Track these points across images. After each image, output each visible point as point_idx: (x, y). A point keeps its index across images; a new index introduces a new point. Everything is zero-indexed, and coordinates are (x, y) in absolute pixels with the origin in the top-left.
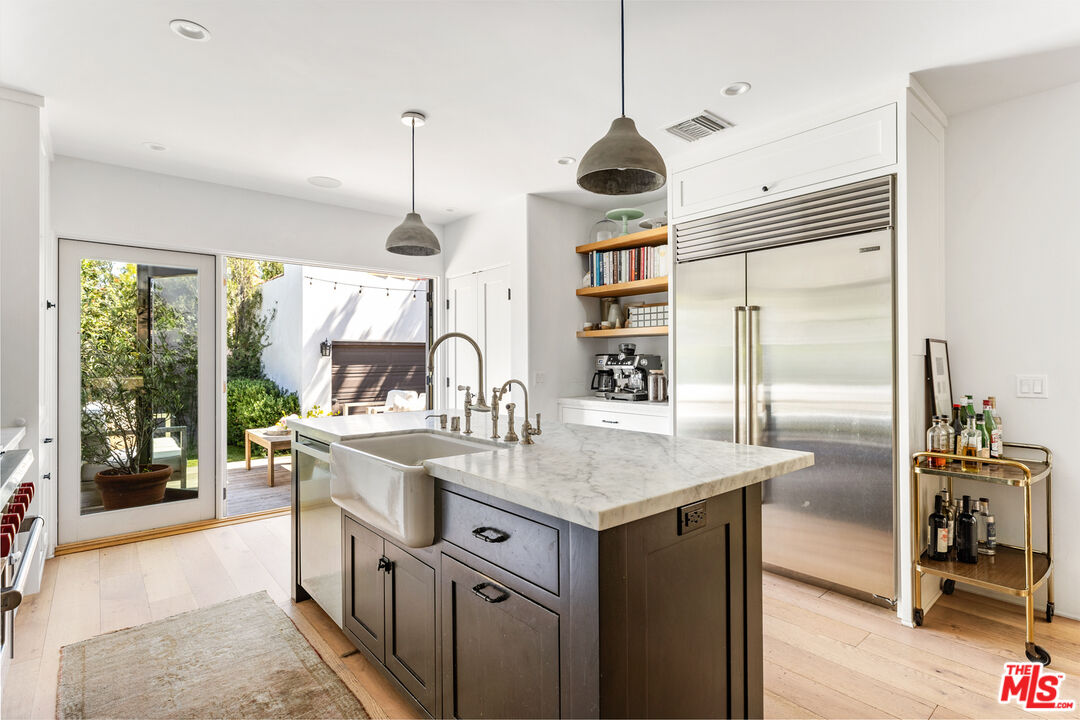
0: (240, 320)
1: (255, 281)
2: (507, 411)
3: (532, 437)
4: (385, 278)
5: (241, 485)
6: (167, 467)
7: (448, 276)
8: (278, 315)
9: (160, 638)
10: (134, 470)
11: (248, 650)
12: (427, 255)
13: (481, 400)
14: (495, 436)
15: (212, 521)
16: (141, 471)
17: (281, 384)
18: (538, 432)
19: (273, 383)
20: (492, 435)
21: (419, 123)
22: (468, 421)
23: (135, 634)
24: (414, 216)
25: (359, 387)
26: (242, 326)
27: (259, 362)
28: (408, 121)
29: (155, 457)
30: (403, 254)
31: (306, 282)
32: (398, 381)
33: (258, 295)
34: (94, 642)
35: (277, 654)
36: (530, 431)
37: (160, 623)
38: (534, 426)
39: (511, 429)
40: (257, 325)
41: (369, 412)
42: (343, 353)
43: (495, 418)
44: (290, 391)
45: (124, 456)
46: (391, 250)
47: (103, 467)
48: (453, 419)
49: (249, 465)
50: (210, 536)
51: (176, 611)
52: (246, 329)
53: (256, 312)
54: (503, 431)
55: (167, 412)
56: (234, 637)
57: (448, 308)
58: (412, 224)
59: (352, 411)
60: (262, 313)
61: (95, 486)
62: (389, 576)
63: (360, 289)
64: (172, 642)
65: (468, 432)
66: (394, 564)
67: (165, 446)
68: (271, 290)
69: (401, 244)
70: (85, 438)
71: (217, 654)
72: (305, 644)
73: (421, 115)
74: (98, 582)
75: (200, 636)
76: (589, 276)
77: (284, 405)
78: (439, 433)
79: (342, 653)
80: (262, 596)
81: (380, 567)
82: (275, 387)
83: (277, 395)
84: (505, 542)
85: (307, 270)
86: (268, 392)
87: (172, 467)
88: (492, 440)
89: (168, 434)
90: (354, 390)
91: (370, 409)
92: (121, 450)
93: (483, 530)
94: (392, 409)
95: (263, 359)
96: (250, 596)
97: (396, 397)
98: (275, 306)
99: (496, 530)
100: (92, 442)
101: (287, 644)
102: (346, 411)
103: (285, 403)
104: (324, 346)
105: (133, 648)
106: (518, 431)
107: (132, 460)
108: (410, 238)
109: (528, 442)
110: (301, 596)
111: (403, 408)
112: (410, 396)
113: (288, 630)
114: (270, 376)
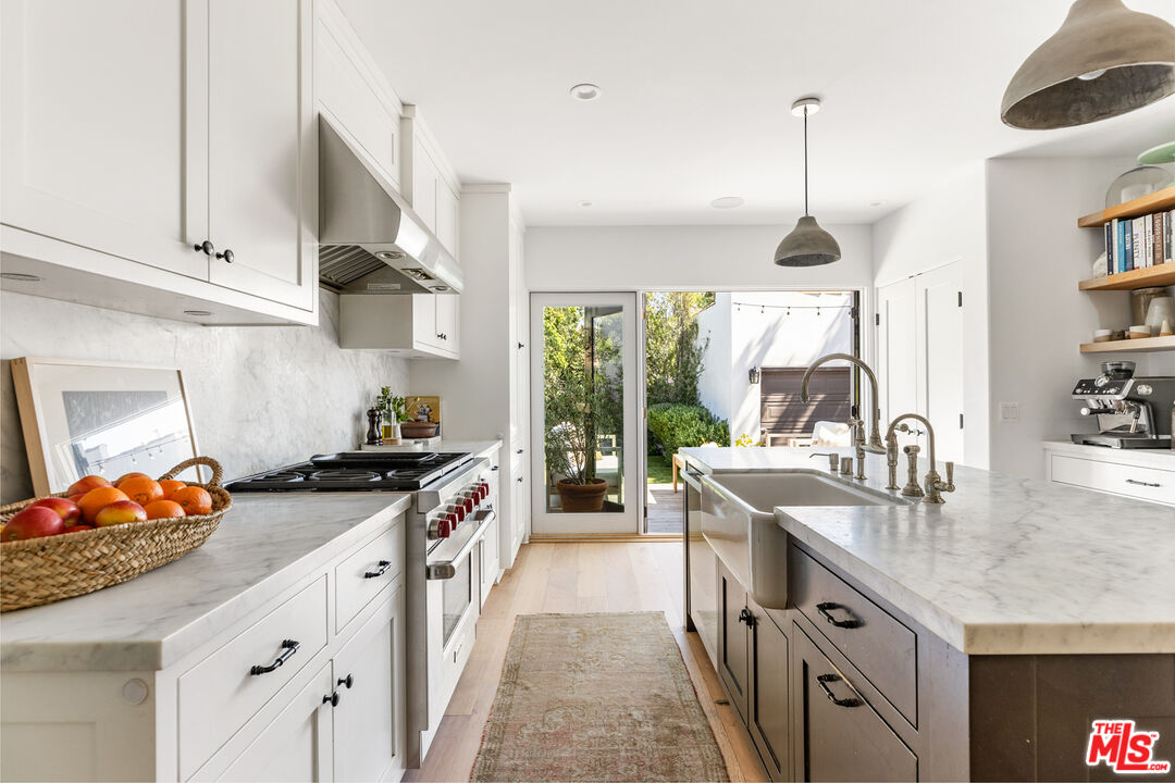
0: (681, 349)
1: (692, 312)
2: (906, 455)
3: (943, 495)
4: (818, 295)
5: (667, 506)
6: (604, 481)
7: (876, 286)
8: (710, 344)
9: (577, 630)
10: (582, 481)
11: (636, 664)
12: (826, 262)
13: (876, 438)
14: (893, 487)
15: (631, 536)
16: (587, 483)
17: (714, 412)
18: (950, 488)
19: (707, 410)
20: (887, 485)
21: (812, 108)
22: (861, 464)
23: (562, 620)
24: (808, 220)
25: (780, 417)
26: (682, 356)
27: (695, 389)
28: (801, 108)
29: (597, 472)
30: (796, 265)
31: (734, 307)
32: (827, 413)
33: (695, 326)
34: (535, 618)
35: (659, 677)
36: (936, 485)
37: (579, 617)
38: (944, 479)
39: (913, 480)
40: (693, 354)
41: (791, 445)
42: (772, 380)
43: (892, 464)
44: (722, 419)
45: (575, 469)
46: (782, 262)
47: (563, 477)
48: (843, 459)
49: (676, 487)
50: (632, 549)
51: (593, 610)
52: (685, 359)
53: (694, 342)
54: (902, 480)
55: (613, 433)
56: (628, 648)
57: (878, 324)
58: (808, 229)
59: (774, 442)
60: (698, 343)
61: (557, 491)
62: (751, 631)
63: (787, 310)
64: (585, 637)
65: (861, 478)
66: (755, 619)
67: (606, 464)
68: (706, 319)
69: (790, 255)
70: (548, 450)
71: (613, 659)
72: (685, 677)
73: (814, 99)
74: (549, 570)
75: (604, 638)
76: (1104, 259)
77: (715, 432)
78: (826, 476)
79: (718, 698)
80: (659, 616)
81: (741, 619)
82: (708, 414)
83: (710, 422)
84: (854, 630)
85: (735, 297)
86: (701, 420)
87: (608, 483)
88: (887, 492)
89: (614, 453)
90: (775, 419)
91: (791, 441)
92: (575, 465)
93: (832, 606)
94: (816, 443)
95: (698, 387)
96: (649, 613)
97: (823, 429)
98: (707, 335)
99: (848, 611)
100: (555, 457)
101: (668, 670)
102: (769, 442)
103: (717, 430)
104: (752, 372)
105: (557, 631)
106: (921, 482)
107: (580, 473)
108: (799, 246)
109: (935, 500)
110: (691, 627)
111: (828, 442)
112: (840, 429)
113: (673, 658)
114: (704, 404)
